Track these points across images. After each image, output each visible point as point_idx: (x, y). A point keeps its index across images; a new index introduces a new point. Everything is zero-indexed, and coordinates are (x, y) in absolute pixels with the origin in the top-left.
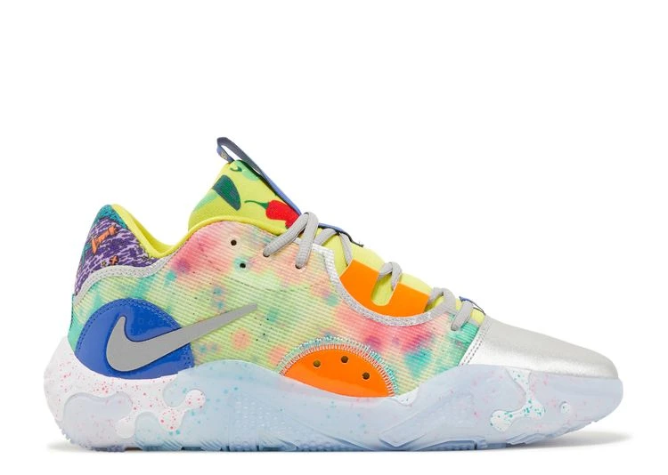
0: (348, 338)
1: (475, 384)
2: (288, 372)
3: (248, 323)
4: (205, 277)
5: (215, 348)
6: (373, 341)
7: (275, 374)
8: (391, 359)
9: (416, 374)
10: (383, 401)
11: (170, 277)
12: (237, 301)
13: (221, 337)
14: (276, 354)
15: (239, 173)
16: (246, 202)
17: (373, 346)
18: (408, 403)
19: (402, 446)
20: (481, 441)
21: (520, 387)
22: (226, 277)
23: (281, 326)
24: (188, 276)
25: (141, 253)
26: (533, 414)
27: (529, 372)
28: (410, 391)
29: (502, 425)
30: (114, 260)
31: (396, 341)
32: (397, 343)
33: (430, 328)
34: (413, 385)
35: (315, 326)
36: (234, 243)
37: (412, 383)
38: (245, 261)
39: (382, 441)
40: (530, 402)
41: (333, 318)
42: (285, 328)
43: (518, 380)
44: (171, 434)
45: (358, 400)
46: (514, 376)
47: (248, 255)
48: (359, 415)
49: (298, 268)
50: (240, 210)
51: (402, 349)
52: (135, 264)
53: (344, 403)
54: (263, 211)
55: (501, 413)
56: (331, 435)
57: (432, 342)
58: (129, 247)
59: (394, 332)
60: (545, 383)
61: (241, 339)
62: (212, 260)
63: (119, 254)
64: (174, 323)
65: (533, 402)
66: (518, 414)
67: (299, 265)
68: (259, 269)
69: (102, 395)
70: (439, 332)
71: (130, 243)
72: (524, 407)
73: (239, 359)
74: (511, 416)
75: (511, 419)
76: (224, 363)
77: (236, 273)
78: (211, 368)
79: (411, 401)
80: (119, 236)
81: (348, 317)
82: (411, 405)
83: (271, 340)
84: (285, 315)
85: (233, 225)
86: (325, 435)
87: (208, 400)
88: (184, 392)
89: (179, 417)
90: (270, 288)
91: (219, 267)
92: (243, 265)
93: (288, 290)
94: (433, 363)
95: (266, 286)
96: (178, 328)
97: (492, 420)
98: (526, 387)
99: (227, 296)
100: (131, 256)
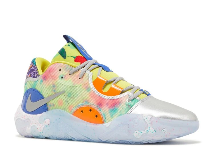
0: (92, 103)
1: (130, 120)
2: (74, 114)
3: (62, 97)
4: (50, 82)
5: (53, 105)
6: (100, 104)
7: (70, 114)
8: (105, 111)
9: (112, 116)
10: (100, 125)
11: (41, 81)
12: (59, 89)
13: (55, 101)
14: (70, 108)
15: (69, 47)
16: (68, 56)
17: (100, 106)
18: (107, 126)
19: (106, 141)
20: (131, 141)
21: (146, 122)
22: (56, 81)
23: (72, 98)
24: (46, 81)
25: (37, 74)
26: (150, 132)
27: (150, 117)
28: (109, 122)
29: (137, 136)
30: (30, 76)
31: (107, 104)
32: (107, 105)
33: (120, 100)
34: (110, 120)
35: (82, 99)
36: (60, 70)
37: (110, 119)
38: (63, 76)
39: (99, 139)
40: (149, 128)
41: (88, 96)
42: (73, 99)
43: (146, 120)
44: (41, 133)
45: (94, 125)
46: (145, 118)
47: (64, 74)
48: (94, 130)
49: (80, 79)
50: (66, 59)
51: (109, 107)
52: (34, 77)
53: (90, 125)
54: (74, 59)
55: (137, 131)
56: (86, 136)
57: (120, 105)
58: (34, 71)
59: (107, 101)
60: (157, 121)
61: (60, 103)
62: (53, 76)
63: (31, 74)
64: (43, 96)
65: (150, 128)
66: (143, 132)
67: (80, 78)
68: (67, 79)
69: (24, 119)
70: (123, 102)
71: (34, 70)
72: (147, 130)
73: (61, 109)
74: (141, 133)
75: (141, 134)
76: (56, 110)
77: (59, 80)
78: (53, 112)
79: (108, 126)
80: (32, 68)
81: (93, 95)
82: (108, 127)
83: (69, 103)
84: (73, 95)
85: (60, 64)
86: (84, 136)
87: (51, 122)
88: (44, 119)
89: (43, 127)
90: (69, 85)
91: (55, 78)
92: (62, 78)
93: (74, 86)
94: (118, 113)
95: (68, 85)
96: (44, 98)
97: (134, 134)
98: (148, 122)
99: (56, 88)
100: (34, 74)
